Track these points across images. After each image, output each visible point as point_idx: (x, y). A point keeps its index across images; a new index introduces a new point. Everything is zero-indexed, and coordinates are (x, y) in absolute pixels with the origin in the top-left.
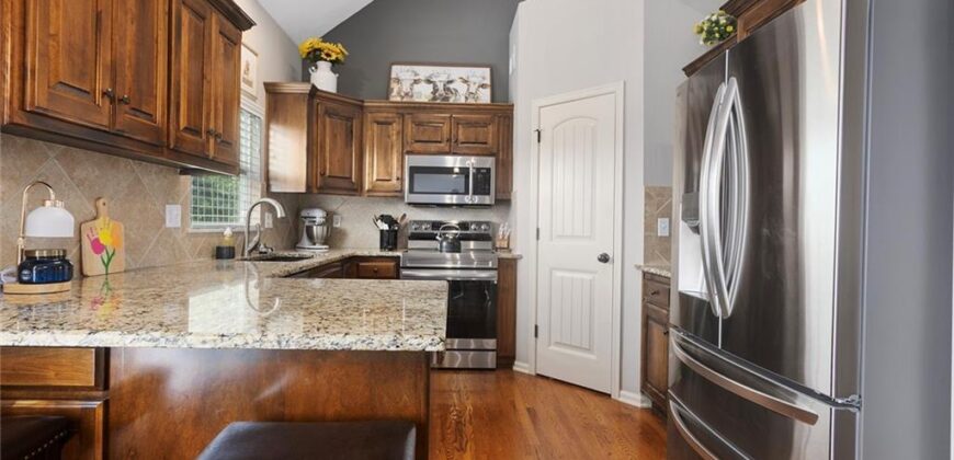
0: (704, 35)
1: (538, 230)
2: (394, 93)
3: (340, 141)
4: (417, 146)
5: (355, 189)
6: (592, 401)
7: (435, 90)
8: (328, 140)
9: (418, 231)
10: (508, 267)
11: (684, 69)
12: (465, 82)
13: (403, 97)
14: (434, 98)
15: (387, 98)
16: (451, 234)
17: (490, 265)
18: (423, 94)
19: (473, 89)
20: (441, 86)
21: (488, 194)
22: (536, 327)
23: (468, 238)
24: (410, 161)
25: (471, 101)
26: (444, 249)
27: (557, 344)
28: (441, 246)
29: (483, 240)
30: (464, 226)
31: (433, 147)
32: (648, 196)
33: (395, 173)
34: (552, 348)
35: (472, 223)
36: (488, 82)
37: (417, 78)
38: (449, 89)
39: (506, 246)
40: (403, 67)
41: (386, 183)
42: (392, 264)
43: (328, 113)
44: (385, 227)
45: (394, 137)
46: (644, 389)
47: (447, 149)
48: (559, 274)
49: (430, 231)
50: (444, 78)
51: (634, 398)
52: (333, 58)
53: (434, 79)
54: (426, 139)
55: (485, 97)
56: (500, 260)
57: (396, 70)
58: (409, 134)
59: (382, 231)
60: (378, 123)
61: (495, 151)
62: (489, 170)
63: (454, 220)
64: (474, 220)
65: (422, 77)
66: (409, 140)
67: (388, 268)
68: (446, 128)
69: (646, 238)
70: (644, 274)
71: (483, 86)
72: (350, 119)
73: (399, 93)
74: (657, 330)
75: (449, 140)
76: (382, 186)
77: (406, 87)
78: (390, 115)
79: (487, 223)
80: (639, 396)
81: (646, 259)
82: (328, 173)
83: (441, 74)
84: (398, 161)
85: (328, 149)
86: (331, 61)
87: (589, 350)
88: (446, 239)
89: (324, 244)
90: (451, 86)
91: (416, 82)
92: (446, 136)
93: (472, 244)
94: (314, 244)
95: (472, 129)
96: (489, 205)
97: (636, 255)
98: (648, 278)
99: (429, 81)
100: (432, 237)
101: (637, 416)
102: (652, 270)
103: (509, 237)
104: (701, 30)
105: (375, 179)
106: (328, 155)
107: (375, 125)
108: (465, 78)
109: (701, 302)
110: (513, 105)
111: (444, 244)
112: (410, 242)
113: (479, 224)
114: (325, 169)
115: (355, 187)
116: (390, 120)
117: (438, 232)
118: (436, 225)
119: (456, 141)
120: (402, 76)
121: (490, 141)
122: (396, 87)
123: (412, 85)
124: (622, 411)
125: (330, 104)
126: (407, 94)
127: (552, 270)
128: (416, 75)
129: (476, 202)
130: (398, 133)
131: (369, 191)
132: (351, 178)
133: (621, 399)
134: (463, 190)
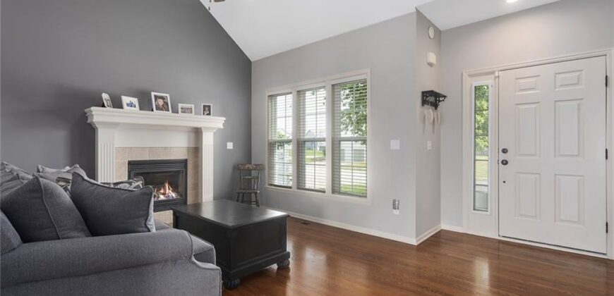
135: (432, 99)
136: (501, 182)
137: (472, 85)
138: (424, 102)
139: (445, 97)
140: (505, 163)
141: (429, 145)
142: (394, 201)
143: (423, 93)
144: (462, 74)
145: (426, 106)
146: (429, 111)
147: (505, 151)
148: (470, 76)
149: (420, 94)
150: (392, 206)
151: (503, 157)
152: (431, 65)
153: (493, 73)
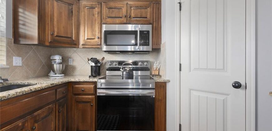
1: (180, 65)
3: (64, 17)
4: (109, 20)
9: (111, 66)
10: (161, 87)
16: (128, 68)
17: (151, 86)
21: (148, 45)
22: (180, 125)
23: (137, 69)
24: (105, 28)
28: (123, 74)
29: (145, 70)
30: (135, 63)
31: (117, 20)
33: (97, 34)
35: (139, 62)
39: (158, 74)
41: (92, 40)
42: (92, 86)
44: (93, 64)
45: (96, 16)
47: (125, 21)
48: (197, 93)
49: (117, 66)
54: (114, 16)
56: (157, 83)
58: (105, 14)
59: (92, 66)
61: (151, 22)
62: (148, 32)
63: (130, 59)
64: (140, 60)
66: (105, 17)
67: (90, 89)
68: (124, 10)
72: (71, 5)
75: (126, 16)
76: (90, 42)
78: (94, 3)
79: (147, 61)
82: (56, 34)
84: (99, 28)
88: (125, 70)
89: (61, 74)
92: (124, 14)
93: (139, 73)
94: (56, 74)
95: (139, 10)
96: (149, 51)
100: (118, 69)
103: (159, 69)
105: (86, 39)
111: (125, 73)
112: (107, 72)
113: (143, 62)
114: (54, 31)
115: (75, 43)
116: (94, 6)
117: (121, 67)
118: (120, 63)
119: (130, 17)
121: (148, 16)
127: (190, 90)
129: (141, 50)
130: (98, 13)
131: (83, 45)
132: (72, 38)
134: (134, 43)
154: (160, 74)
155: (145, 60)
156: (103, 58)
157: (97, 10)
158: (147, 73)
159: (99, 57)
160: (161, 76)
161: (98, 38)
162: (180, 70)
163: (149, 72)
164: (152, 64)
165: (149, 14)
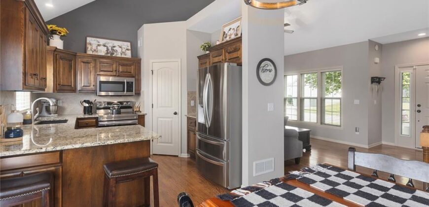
0: (202, 49)
1: (152, 105)
2: (89, 49)
3: (66, 70)
4: (102, 73)
5: (73, 90)
6: (173, 158)
7: (108, 50)
8: (61, 70)
9: (101, 106)
10: (141, 118)
11: (198, 57)
12: (120, 47)
13: (93, 52)
14: (107, 53)
15: (85, 52)
16: (116, 107)
17: (135, 118)
18: (102, 51)
19: (124, 50)
20: (110, 48)
21: (132, 91)
23: (123, 108)
25: (123, 56)
26: (114, 113)
27: (160, 142)
28: (113, 112)
29: (129, 108)
30: (121, 103)
31: (108, 73)
32: (188, 94)
33: (93, 83)
34: (159, 144)
35: (124, 102)
36: (129, 48)
37: (99, 44)
38: (114, 50)
39: (138, 110)
40: (92, 38)
41: (88, 87)
42: (95, 120)
43: (61, 58)
44: (87, 105)
45: (91, 69)
46: (188, 152)
47: (115, 74)
48: (160, 119)
49: (107, 106)
50: (111, 45)
51: (185, 155)
52: (62, 34)
53: (107, 45)
54: (106, 70)
55: (129, 55)
56: (139, 116)
57: (89, 40)
58: (98, 68)
59: (85, 107)
60: (84, 62)
61: (134, 75)
62: (132, 83)
63: (115, 101)
64: (125, 100)
65: (101, 43)
66: (98, 70)
67: (92, 122)
68: (114, 66)
69: (188, 107)
70: (188, 117)
71: (128, 50)
72: (70, 61)
73: (91, 50)
74: (192, 133)
75: (116, 71)
76: (86, 88)
77: (94, 47)
79: (130, 102)
80: (186, 154)
81: (188, 113)
82: (61, 84)
83: (110, 43)
84: (94, 78)
85: (61, 73)
86: (61, 36)
87: (171, 143)
88: (115, 109)
89: (55, 114)
90: (114, 48)
91: (99, 45)
92: (114, 69)
93: (125, 110)
94: (50, 114)
95: (125, 67)
96: (132, 95)
97: (185, 112)
98: (189, 119)
99: (104, 46)
100: (108, 108)
101: (186, 160)
102: (190, 116)
103: (139, 107)
104: (202, 47)
105: (83, 85)
106: (61, 76)
107: (82, 64)
108: (120, 45)
109: (203, 124)
110: (141, 59)
111: (114, 111)
112: (97, 110)
113: (127, 102)
114: (60, 82)
115: (73, 89)
117: (111, 106)
118: (109, 103)
119: (119, 71)
120: (92, 42)
121: (132, 72)
122: (89, 47)
123: (97, 46)
124: (182, 159)
125: (61, 54)
126: (95, 50)
127: (158, 118)
128: (99, 42)
129: (127, 94)
130: (93, 67)
131: (79, 90)
132: (71, 86)
133: (182, 156)
134: (122, 90)
135: (376, 80)
136: (417, 121)
137: (400, 72)
138: (372, 82)
139: (384, 78)
140: (419, 111)
141: (375, 102)
142: (356, 128)
143: (372, 78)
144: (395, 67)
145: (374, 84)
146: (375, 86)
147: (419, 106)
148: (399, 68)
149: (370, 79)
150: (355, 130)
151: (418, 108)
152: (376, 63)
153: (413, 67)
154: (140, 110)
155: (128, 100)
156: (96, 100)
157: (92, 65)
158: (130, 110)
159: (92, 98)
160: (141, 112)
161: (93, 86)
162: (153, 107)
163: (132, 109)
164: (134, 103)
165: (132, 70)
